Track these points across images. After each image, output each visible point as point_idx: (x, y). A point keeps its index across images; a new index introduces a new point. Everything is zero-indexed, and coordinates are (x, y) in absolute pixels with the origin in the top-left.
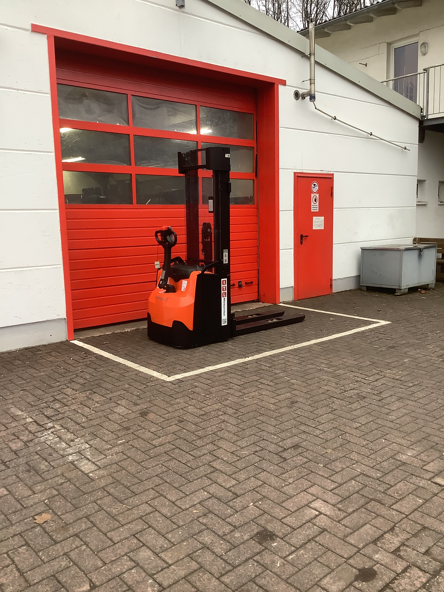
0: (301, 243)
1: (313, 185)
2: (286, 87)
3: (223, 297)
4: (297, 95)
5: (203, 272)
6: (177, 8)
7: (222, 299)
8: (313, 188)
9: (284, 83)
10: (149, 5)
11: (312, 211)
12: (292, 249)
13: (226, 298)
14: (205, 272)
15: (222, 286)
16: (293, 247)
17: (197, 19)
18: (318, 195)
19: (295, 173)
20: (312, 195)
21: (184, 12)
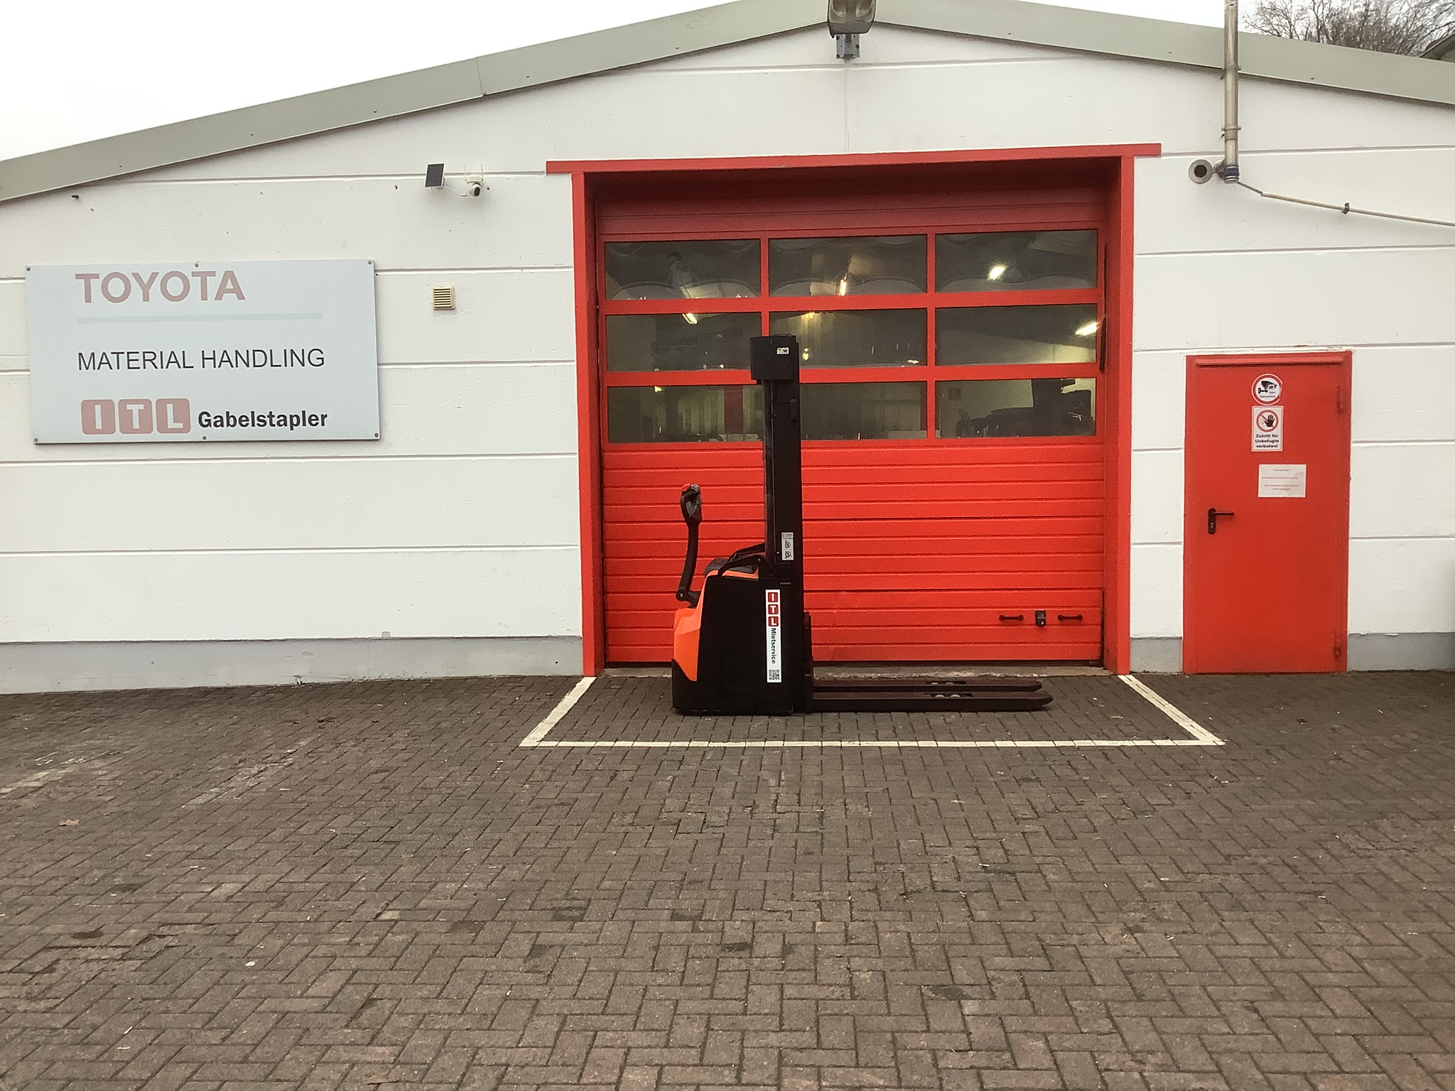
0: (1212, 531)
1: (1260, 382)
2: (1163, 158)
3: (770, 625)
4: (1201, 171)
5: (721, 571)
6: (841, 61)
7: (769, 629)
8: (1260, 391)
9: (1153, 150)
10: (773, 73)
11: (1255, 449)
12: (1179, 543)
13: (778, 629)
14: (727, 573)
15: (767, 603)
16: (1182, 540)
17: (892, 70)
18: (1279, 411)
19: (1190, 359)
20: (1256, 411)
21: (856, 65)
